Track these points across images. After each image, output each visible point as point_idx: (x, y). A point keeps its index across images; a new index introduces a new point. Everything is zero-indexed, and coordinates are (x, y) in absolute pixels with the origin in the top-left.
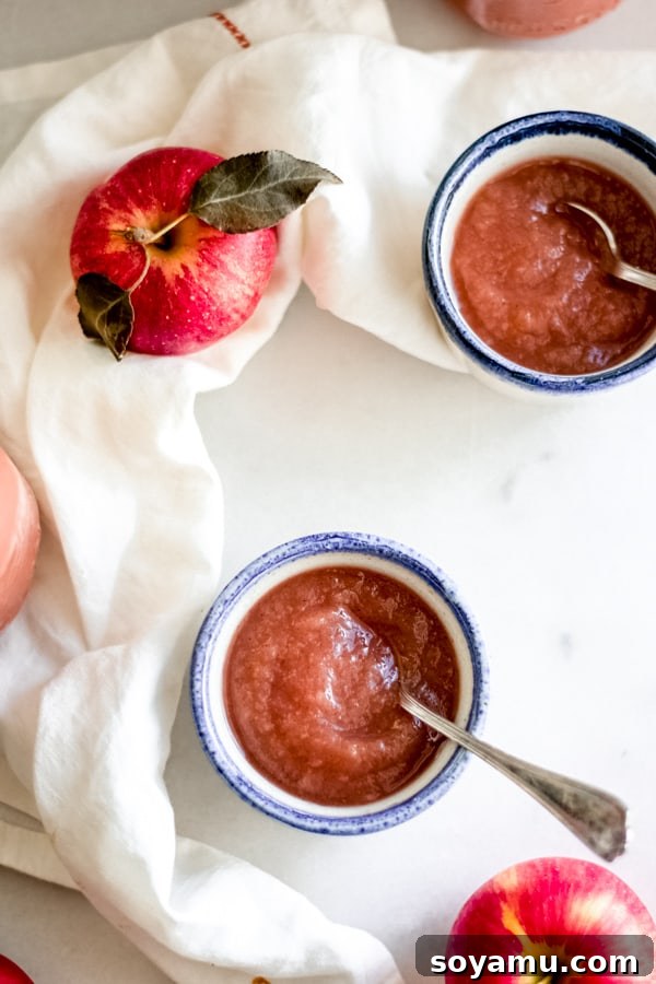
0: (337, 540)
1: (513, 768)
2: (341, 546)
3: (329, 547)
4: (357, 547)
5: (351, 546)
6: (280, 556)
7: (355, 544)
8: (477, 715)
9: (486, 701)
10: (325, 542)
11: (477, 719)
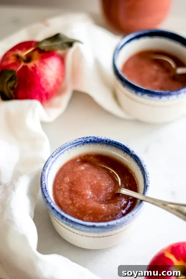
0: (91, 138)
1: (164, 205)
2: (92, 140)
3: (88, 140)
4: (98, 140)
5: (96, 140)
6: (71, 143)
7: (97, 139)
8: (147, 187)
9: (149, 182)
10: (87, 139)
11: (147, 188)
